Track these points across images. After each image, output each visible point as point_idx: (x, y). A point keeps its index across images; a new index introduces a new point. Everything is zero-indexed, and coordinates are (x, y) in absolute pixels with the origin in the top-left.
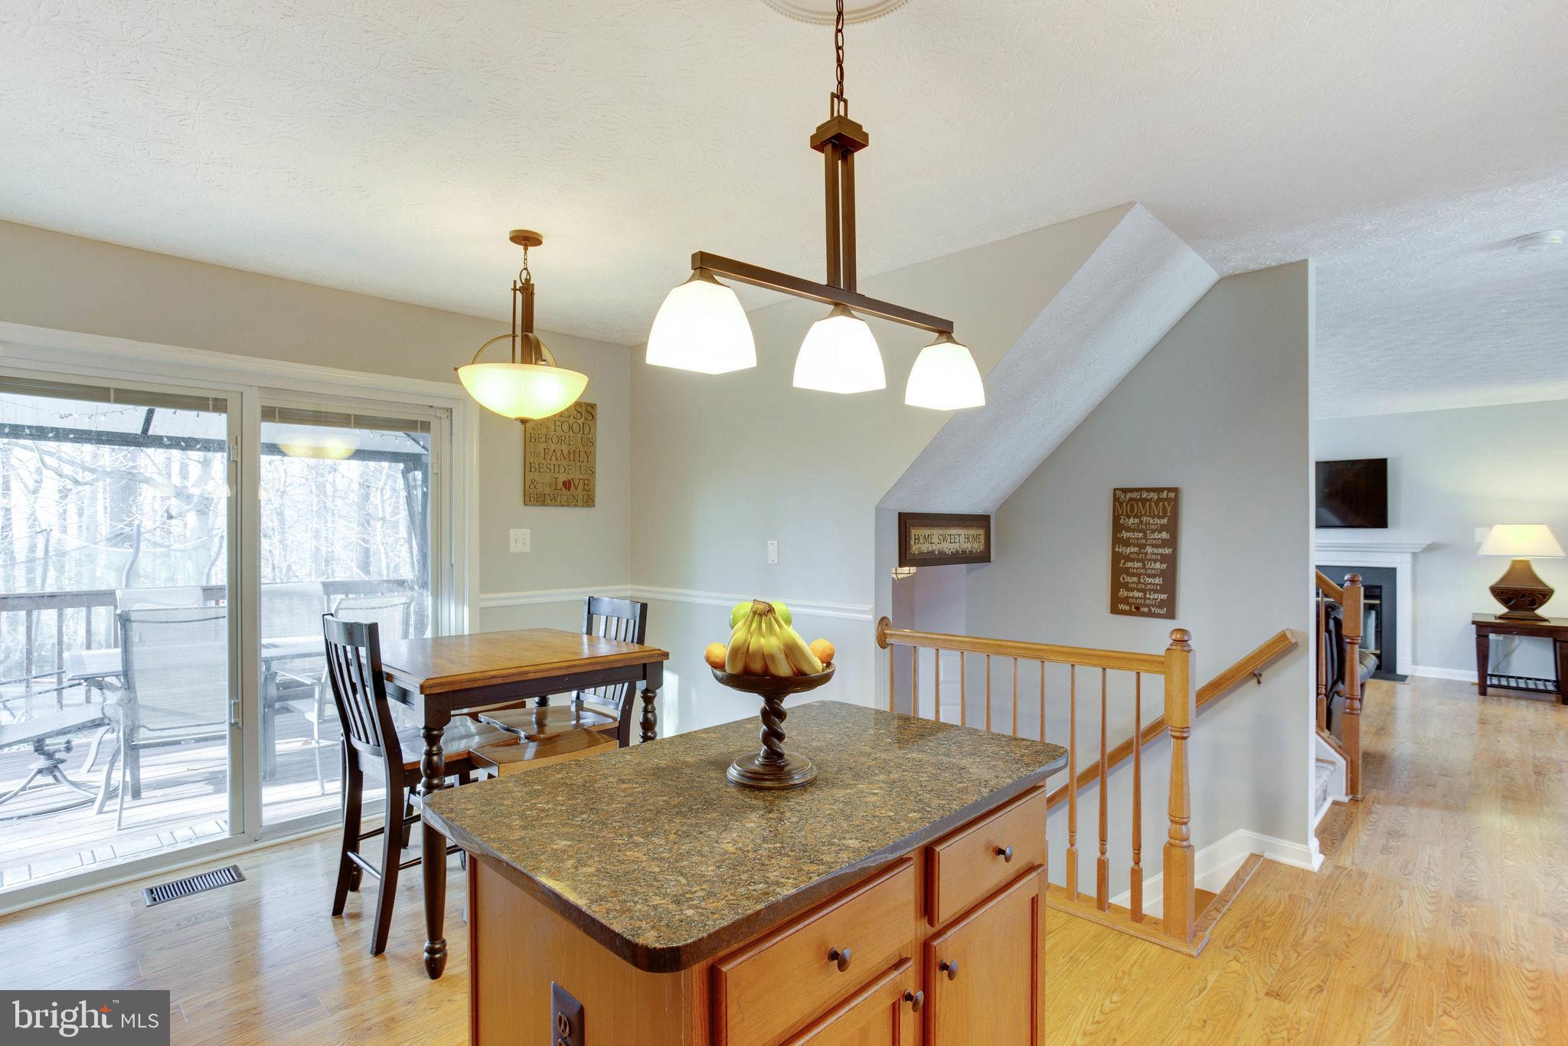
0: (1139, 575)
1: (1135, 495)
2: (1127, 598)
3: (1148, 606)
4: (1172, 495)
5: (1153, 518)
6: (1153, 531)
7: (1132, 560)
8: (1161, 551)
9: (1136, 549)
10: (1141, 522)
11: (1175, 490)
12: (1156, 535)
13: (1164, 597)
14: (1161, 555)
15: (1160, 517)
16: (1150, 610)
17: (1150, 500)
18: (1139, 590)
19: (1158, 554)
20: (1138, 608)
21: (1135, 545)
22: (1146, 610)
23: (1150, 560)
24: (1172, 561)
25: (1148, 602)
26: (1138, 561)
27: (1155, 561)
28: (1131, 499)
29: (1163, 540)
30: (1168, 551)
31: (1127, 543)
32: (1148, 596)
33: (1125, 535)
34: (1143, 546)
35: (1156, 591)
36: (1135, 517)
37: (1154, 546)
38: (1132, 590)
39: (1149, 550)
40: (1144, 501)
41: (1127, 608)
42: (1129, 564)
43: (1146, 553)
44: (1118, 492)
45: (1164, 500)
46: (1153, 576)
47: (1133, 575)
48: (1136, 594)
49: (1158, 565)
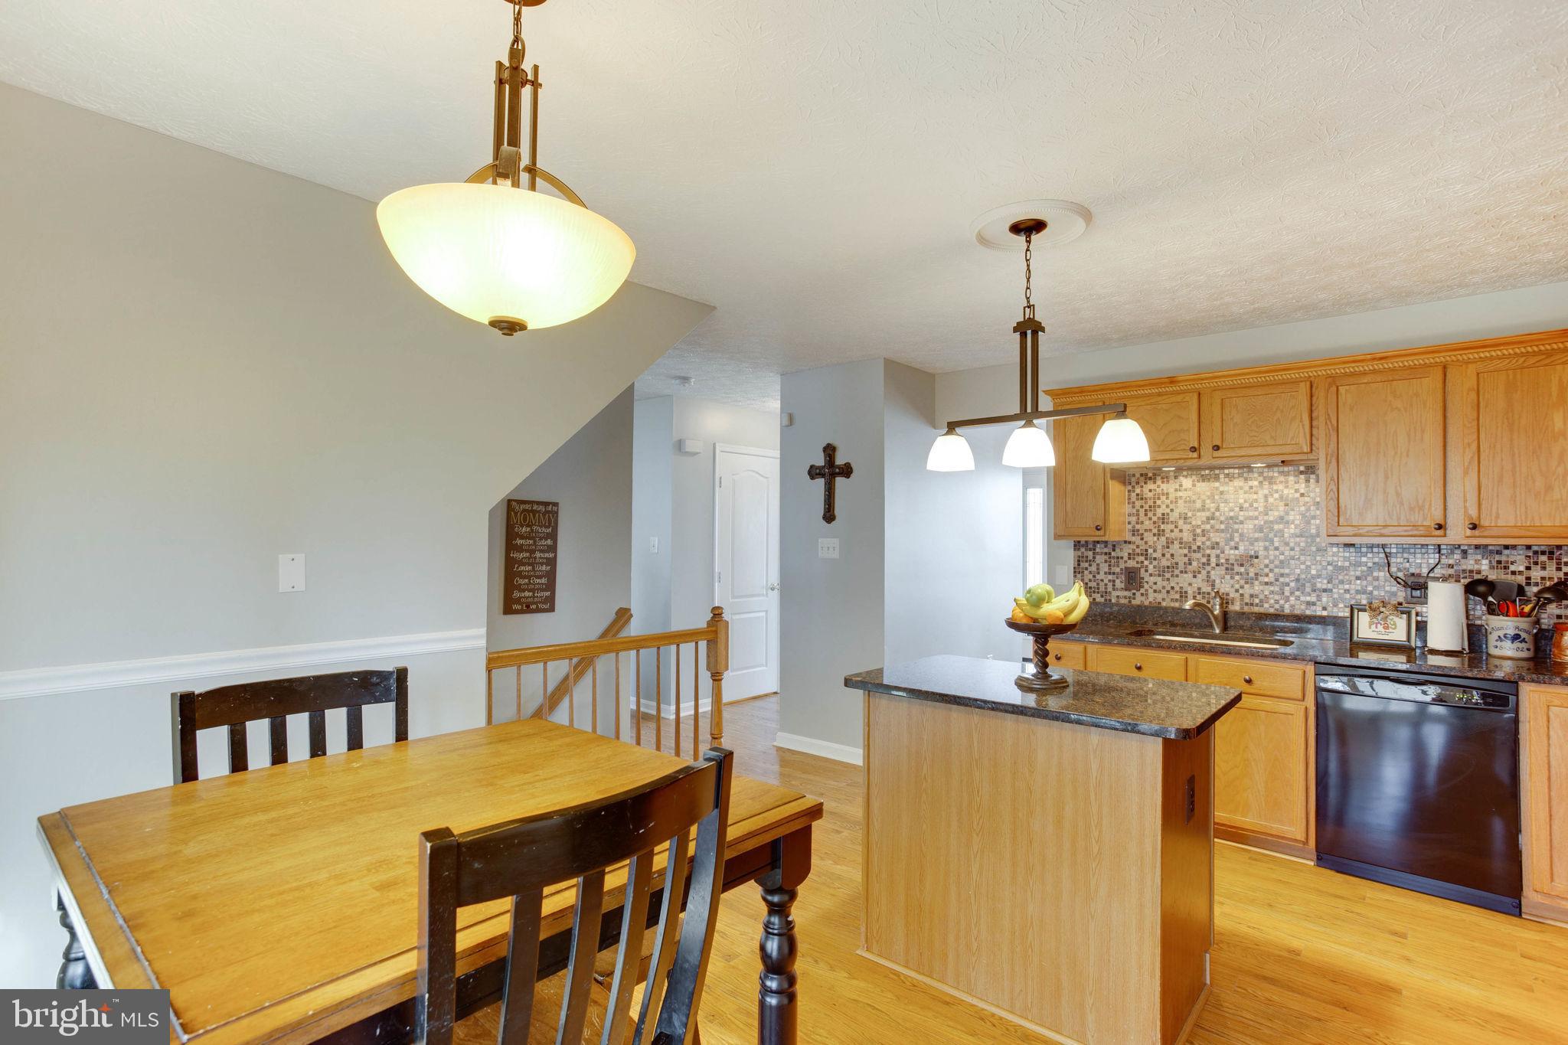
0: (529, 577)
1: (527, 507)
2: (520, 598)
3: (536, 603)
4: (555, 508)
5: (541, 527)
6: (541, 539)
7: (524, 564)
8: (546, 555)
9: (528, 554)
10: (532, 530)
11: (556, 504)
12: (543, 542)
13: (548, 594)
14: (546, 558)
15: (546, 527)
16: (537, 606)
17: (539, 512)
18: (529, 591)
19: (544, 558)
20: (528, 606)
21: (527, 551)
22: (534, 607)
23: (540, 563)
24: (552, 563)
25: (536, 600)
26: (529, 564)
27: (542, 564)
28: (524, 510)
29: (548, 546)
30: (551, 555)
31: (520, 549)
32: (536, 595)
33: (519, 542)
34: (532, 552)
35: (543, 590)
36: (528, 526)
37: (542, 551)
38: (524, 591)
39: (538, 555)
40: (534, 512)
41: (519, 607)
42: (522, 568)
43: (535, 558)
44: (514, 503)
45: (548, 512)
46: (540, 577)
47: (525, 577)
48: (527, 594)
49: (544, 568)
